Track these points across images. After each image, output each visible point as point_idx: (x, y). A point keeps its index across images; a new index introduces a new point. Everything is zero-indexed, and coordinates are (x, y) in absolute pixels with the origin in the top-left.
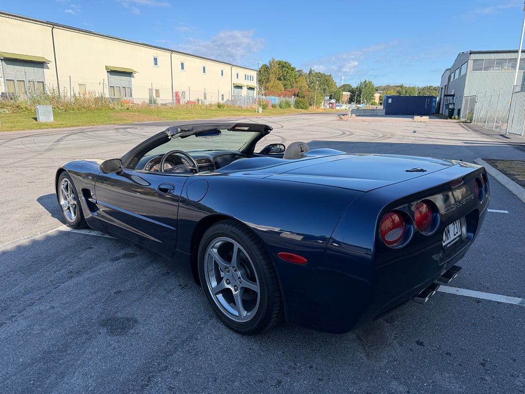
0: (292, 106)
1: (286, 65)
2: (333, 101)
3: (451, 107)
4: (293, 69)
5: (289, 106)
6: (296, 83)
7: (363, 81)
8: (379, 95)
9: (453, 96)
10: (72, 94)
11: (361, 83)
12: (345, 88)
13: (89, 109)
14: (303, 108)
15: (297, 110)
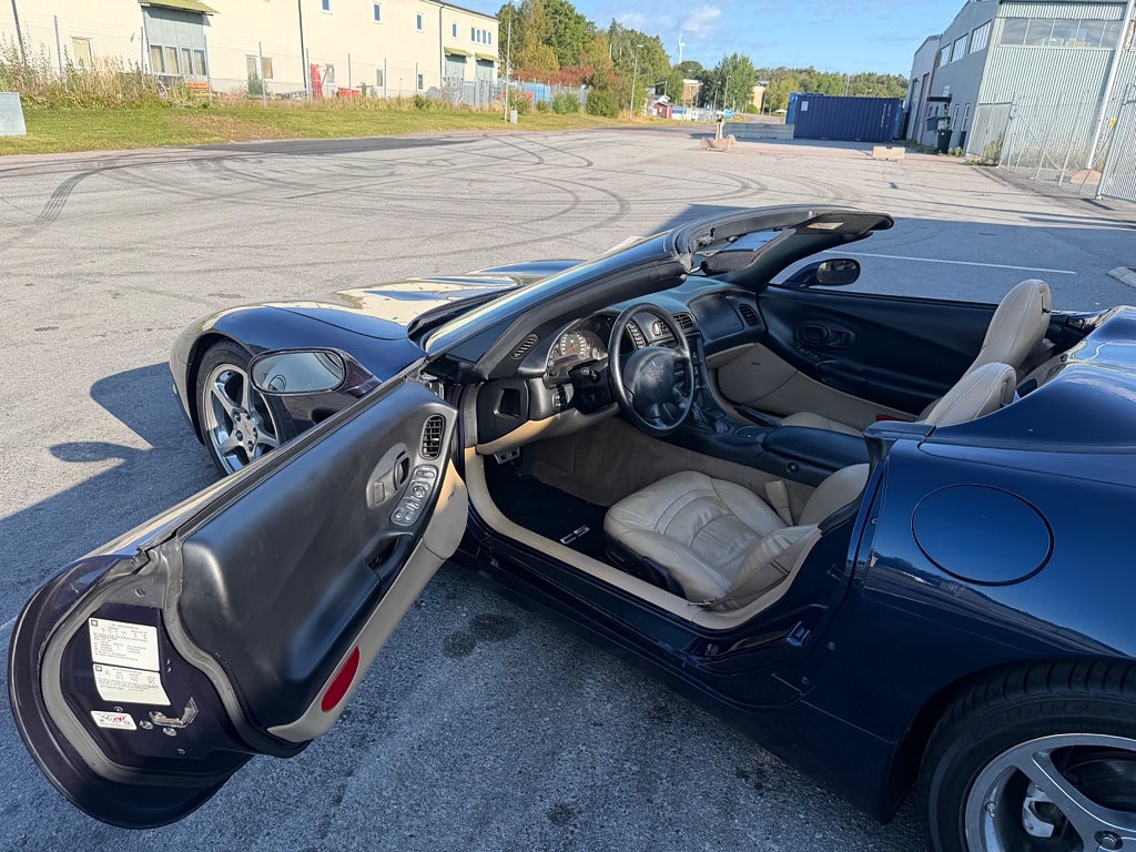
0: (582, 109)
1: (562, 10)
2: (663, 99)
4: (579, 19)
5: (576, 110)
6: (587, 52)
7: (730, 55)
8: (762, 89)
9: (948, 100)
10: (64, 63)
11: (725, 60)
12: (686, 68)
13: (108, 103)
14: (605, 115)
15: (592, 118)
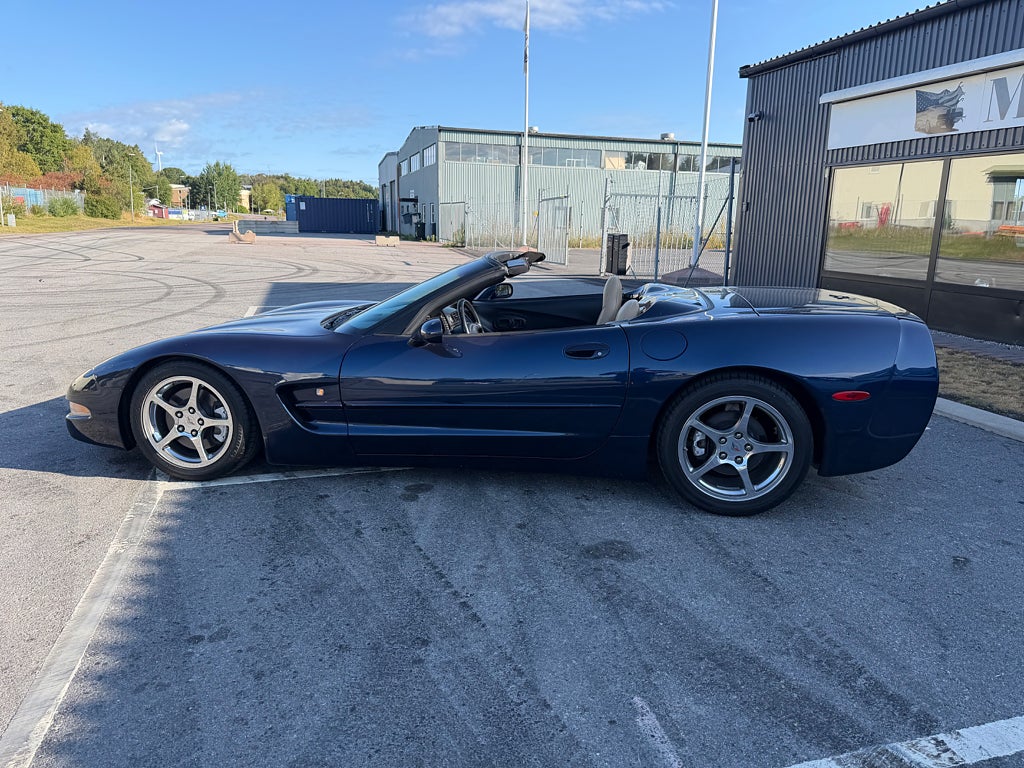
0: (81, 211)
1: (35, 119)
2: (154, 202)
3: (415, 219)
4: (55, 129)
5: (74, 212)
6: (71, 158)
7: (213, 163)
8: (247, 193)
9: (415, 200)
11: (209, 168)
12: (170, 174)
14: (106, 217)
15: (93, 219)
